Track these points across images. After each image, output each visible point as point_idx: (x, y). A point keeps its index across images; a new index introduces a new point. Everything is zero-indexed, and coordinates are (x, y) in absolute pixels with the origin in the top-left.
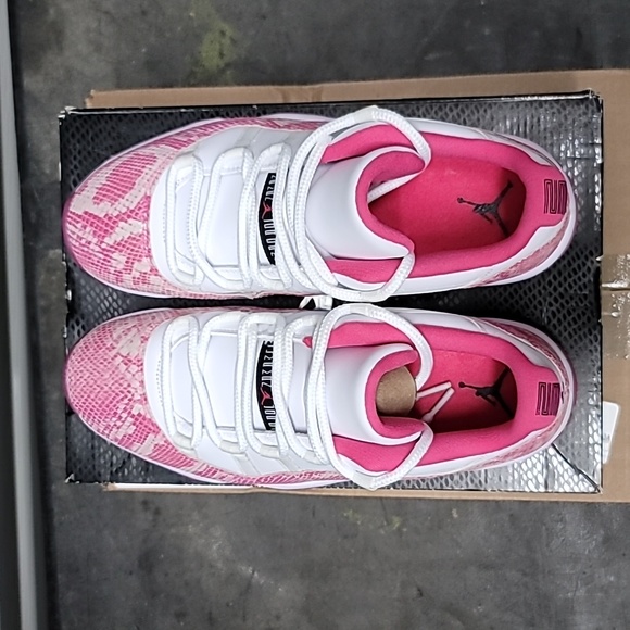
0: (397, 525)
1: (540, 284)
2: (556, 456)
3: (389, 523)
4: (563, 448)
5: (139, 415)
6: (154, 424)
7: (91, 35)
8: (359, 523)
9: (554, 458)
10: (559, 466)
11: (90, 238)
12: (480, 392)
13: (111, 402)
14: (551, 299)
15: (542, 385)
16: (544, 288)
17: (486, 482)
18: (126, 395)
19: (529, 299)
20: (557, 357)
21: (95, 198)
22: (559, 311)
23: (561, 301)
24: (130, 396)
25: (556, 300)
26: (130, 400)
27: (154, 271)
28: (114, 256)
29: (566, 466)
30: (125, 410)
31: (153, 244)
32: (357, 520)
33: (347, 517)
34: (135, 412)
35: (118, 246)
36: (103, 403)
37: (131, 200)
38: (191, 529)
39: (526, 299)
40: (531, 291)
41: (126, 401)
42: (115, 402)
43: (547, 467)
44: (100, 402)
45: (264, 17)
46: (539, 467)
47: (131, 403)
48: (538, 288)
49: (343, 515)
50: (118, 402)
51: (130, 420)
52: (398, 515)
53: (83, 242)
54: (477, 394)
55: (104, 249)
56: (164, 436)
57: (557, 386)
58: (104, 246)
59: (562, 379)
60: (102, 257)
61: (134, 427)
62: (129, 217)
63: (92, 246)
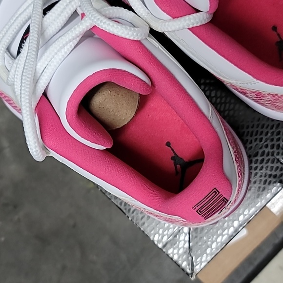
1: (272, 128)
2: (186, 235)
4: (194, 234)
9: (184, 234)
10: (183, 242)
12: (175, 158)
14: (270, 143)
15: (216, 191)
16: (273, 133)
17: (133, 212)
19: (257, 131)
20: (242, 181)
22: (268, 155)
23: (275, 149)
25: (273, 147)
29: (187, 245)
39: (255, 130)
40: (263, 127)
43: (175, 236)
46: (171, 231)
48: (269, 129)
54: (172, 158)
57: (225, 201)
59: (232, 199)
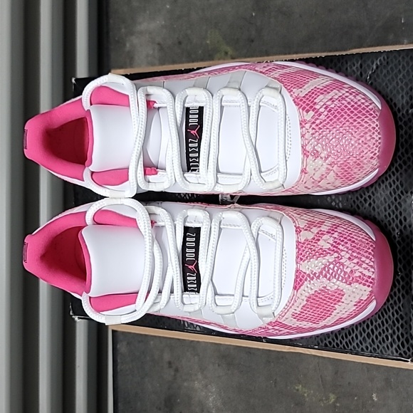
0: (333, 400)
3: (328, 398)
5: (308, 111)
6: (297, 104)
7: (149, 59)
8: (306, 395)
11: (347, 263)
13: (331, 120)
18: (317, 126)
21: (343, 295)
24: (314, 126)
26: (314, 123)
27: (298, 230)
28: (329, 246)
30: (320, 115)
31: (295, 251)
32: (305, 393)
33: (298, 390)
34: (311, 113)
35: (323, 253)
36: (338, 119)
37: (309, 288)
38: (197, 385)
41: (318, 122)
42: (328, 120)
44: (342, 119)
45: (252, 41)
47: (313, 120)
49: (294, 388)
50: (325, 120)
51: (317, 107)
52: (333, 393)
53: (356, 261)
55: (337, 252)
56: (291, 95)
58: (336, 255)
60: (340, 247)
61: (315, 101)
62: (309, 275)
63: (348, 256)
